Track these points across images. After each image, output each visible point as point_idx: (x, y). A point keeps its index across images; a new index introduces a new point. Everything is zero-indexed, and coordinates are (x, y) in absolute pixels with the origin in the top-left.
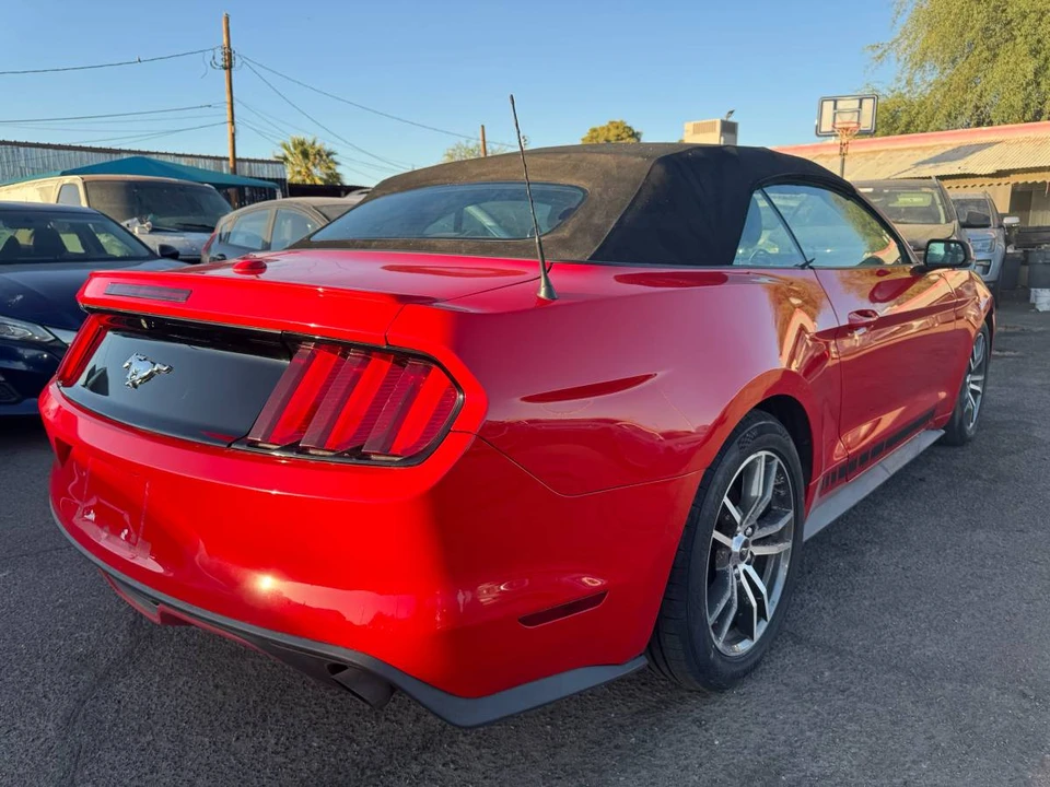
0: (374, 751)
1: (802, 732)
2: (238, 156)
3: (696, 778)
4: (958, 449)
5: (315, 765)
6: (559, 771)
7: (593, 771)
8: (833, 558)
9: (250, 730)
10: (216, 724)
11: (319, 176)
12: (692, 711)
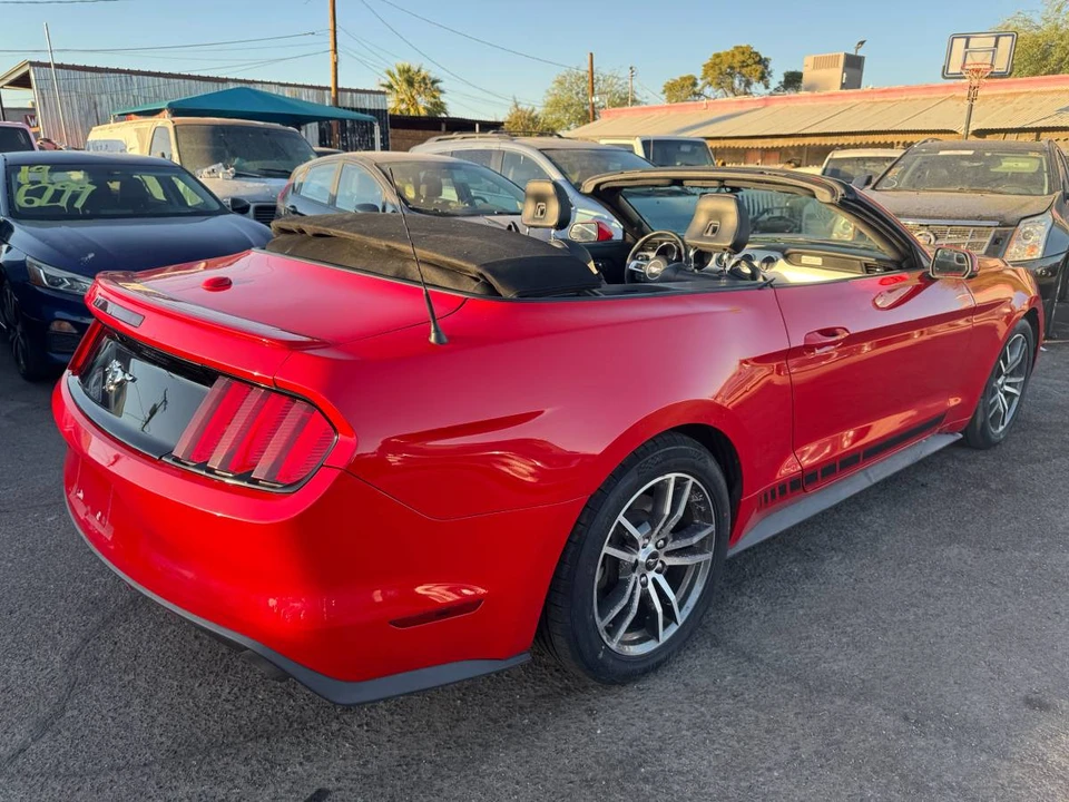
0: (306, 708)
1: (679, 730)
2: (340, 86)
3: (567, 761)
4: (981, 452)
5: (255, 715)
6: (452, 742)
7: (480, 745)
8: (791, 563)
9: (212, 678)
10: (187, 670)
11: (422, 106)
12: (589, 700)
